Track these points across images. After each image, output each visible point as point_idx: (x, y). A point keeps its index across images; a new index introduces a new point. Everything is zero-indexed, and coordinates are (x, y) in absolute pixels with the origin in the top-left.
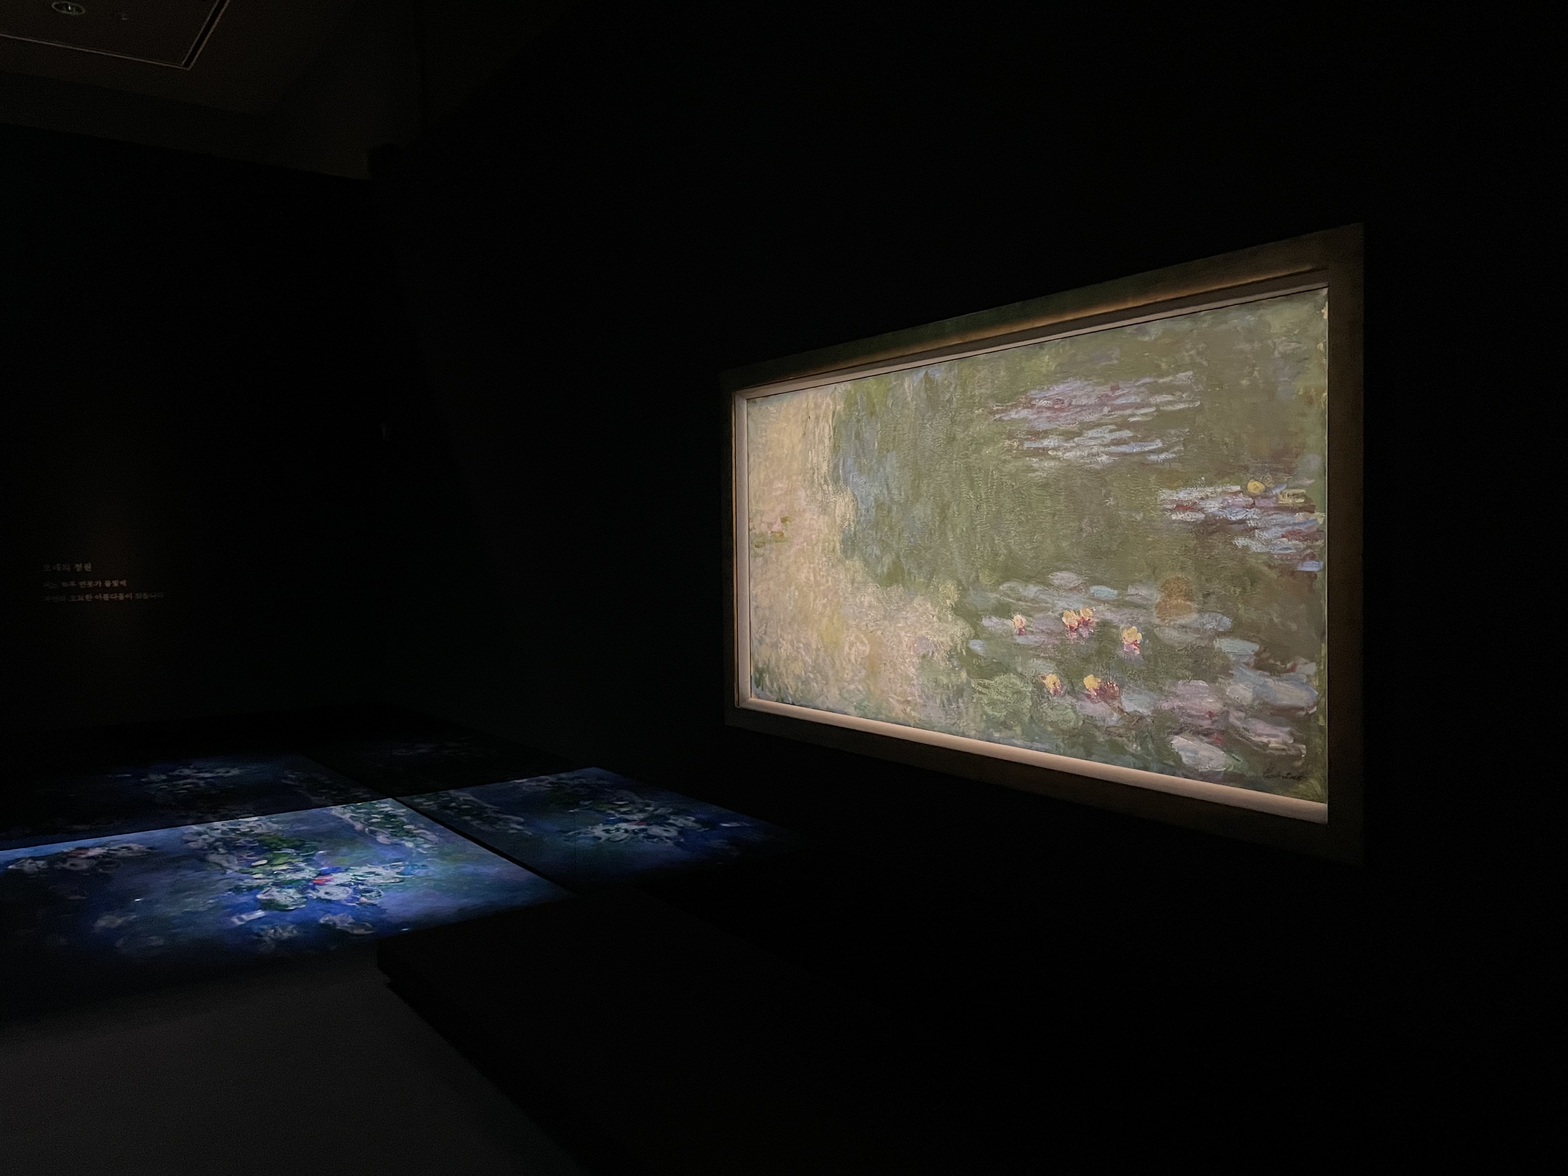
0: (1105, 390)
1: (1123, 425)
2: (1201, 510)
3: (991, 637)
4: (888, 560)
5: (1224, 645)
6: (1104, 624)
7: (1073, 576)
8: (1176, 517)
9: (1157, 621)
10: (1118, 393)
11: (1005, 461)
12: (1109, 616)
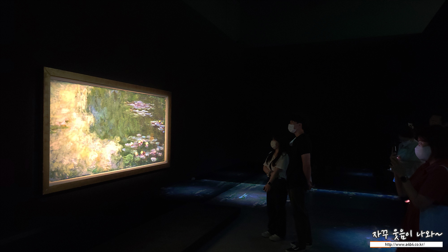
0: (144, 104)
1: (147, 110)
2: (155, 124)
3: (127, 147)
4: (104, 133)
5: (156, 143)
6: (144, 142)
7: (140, 134)
8: (152, 125)
9: (150, 141)
10: (146, 105)
11: (130, 113)
12: (144, 141)
